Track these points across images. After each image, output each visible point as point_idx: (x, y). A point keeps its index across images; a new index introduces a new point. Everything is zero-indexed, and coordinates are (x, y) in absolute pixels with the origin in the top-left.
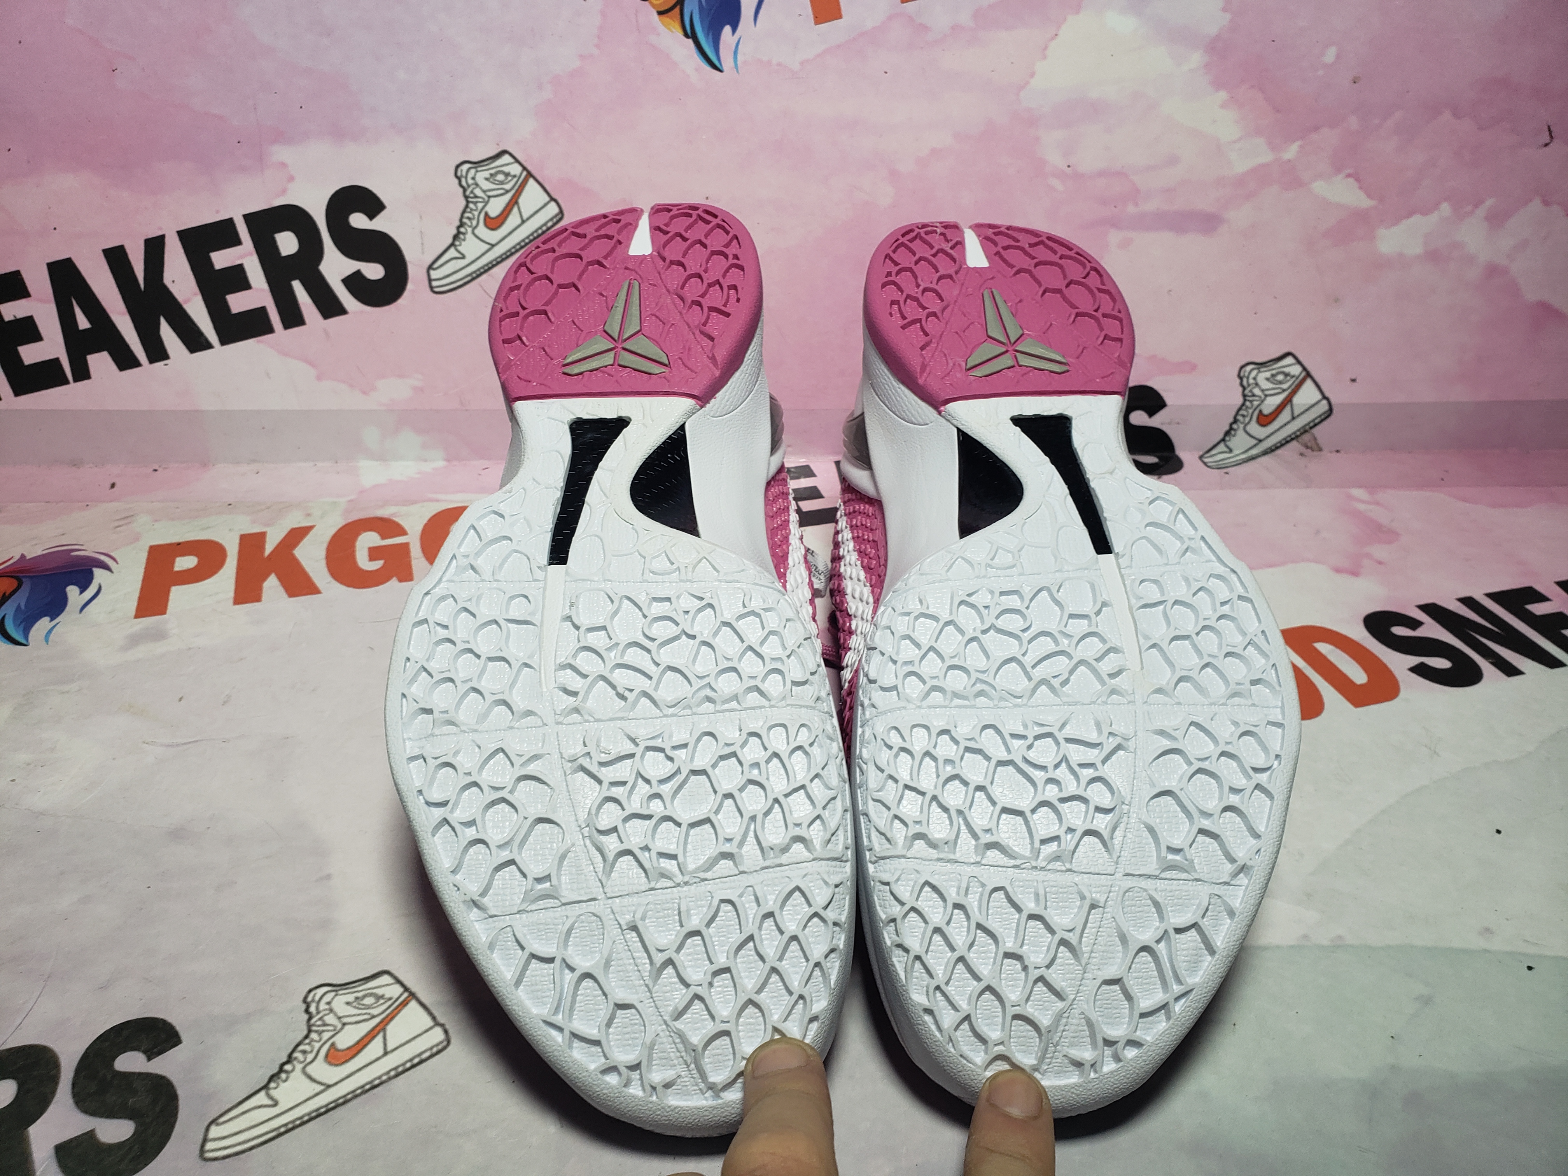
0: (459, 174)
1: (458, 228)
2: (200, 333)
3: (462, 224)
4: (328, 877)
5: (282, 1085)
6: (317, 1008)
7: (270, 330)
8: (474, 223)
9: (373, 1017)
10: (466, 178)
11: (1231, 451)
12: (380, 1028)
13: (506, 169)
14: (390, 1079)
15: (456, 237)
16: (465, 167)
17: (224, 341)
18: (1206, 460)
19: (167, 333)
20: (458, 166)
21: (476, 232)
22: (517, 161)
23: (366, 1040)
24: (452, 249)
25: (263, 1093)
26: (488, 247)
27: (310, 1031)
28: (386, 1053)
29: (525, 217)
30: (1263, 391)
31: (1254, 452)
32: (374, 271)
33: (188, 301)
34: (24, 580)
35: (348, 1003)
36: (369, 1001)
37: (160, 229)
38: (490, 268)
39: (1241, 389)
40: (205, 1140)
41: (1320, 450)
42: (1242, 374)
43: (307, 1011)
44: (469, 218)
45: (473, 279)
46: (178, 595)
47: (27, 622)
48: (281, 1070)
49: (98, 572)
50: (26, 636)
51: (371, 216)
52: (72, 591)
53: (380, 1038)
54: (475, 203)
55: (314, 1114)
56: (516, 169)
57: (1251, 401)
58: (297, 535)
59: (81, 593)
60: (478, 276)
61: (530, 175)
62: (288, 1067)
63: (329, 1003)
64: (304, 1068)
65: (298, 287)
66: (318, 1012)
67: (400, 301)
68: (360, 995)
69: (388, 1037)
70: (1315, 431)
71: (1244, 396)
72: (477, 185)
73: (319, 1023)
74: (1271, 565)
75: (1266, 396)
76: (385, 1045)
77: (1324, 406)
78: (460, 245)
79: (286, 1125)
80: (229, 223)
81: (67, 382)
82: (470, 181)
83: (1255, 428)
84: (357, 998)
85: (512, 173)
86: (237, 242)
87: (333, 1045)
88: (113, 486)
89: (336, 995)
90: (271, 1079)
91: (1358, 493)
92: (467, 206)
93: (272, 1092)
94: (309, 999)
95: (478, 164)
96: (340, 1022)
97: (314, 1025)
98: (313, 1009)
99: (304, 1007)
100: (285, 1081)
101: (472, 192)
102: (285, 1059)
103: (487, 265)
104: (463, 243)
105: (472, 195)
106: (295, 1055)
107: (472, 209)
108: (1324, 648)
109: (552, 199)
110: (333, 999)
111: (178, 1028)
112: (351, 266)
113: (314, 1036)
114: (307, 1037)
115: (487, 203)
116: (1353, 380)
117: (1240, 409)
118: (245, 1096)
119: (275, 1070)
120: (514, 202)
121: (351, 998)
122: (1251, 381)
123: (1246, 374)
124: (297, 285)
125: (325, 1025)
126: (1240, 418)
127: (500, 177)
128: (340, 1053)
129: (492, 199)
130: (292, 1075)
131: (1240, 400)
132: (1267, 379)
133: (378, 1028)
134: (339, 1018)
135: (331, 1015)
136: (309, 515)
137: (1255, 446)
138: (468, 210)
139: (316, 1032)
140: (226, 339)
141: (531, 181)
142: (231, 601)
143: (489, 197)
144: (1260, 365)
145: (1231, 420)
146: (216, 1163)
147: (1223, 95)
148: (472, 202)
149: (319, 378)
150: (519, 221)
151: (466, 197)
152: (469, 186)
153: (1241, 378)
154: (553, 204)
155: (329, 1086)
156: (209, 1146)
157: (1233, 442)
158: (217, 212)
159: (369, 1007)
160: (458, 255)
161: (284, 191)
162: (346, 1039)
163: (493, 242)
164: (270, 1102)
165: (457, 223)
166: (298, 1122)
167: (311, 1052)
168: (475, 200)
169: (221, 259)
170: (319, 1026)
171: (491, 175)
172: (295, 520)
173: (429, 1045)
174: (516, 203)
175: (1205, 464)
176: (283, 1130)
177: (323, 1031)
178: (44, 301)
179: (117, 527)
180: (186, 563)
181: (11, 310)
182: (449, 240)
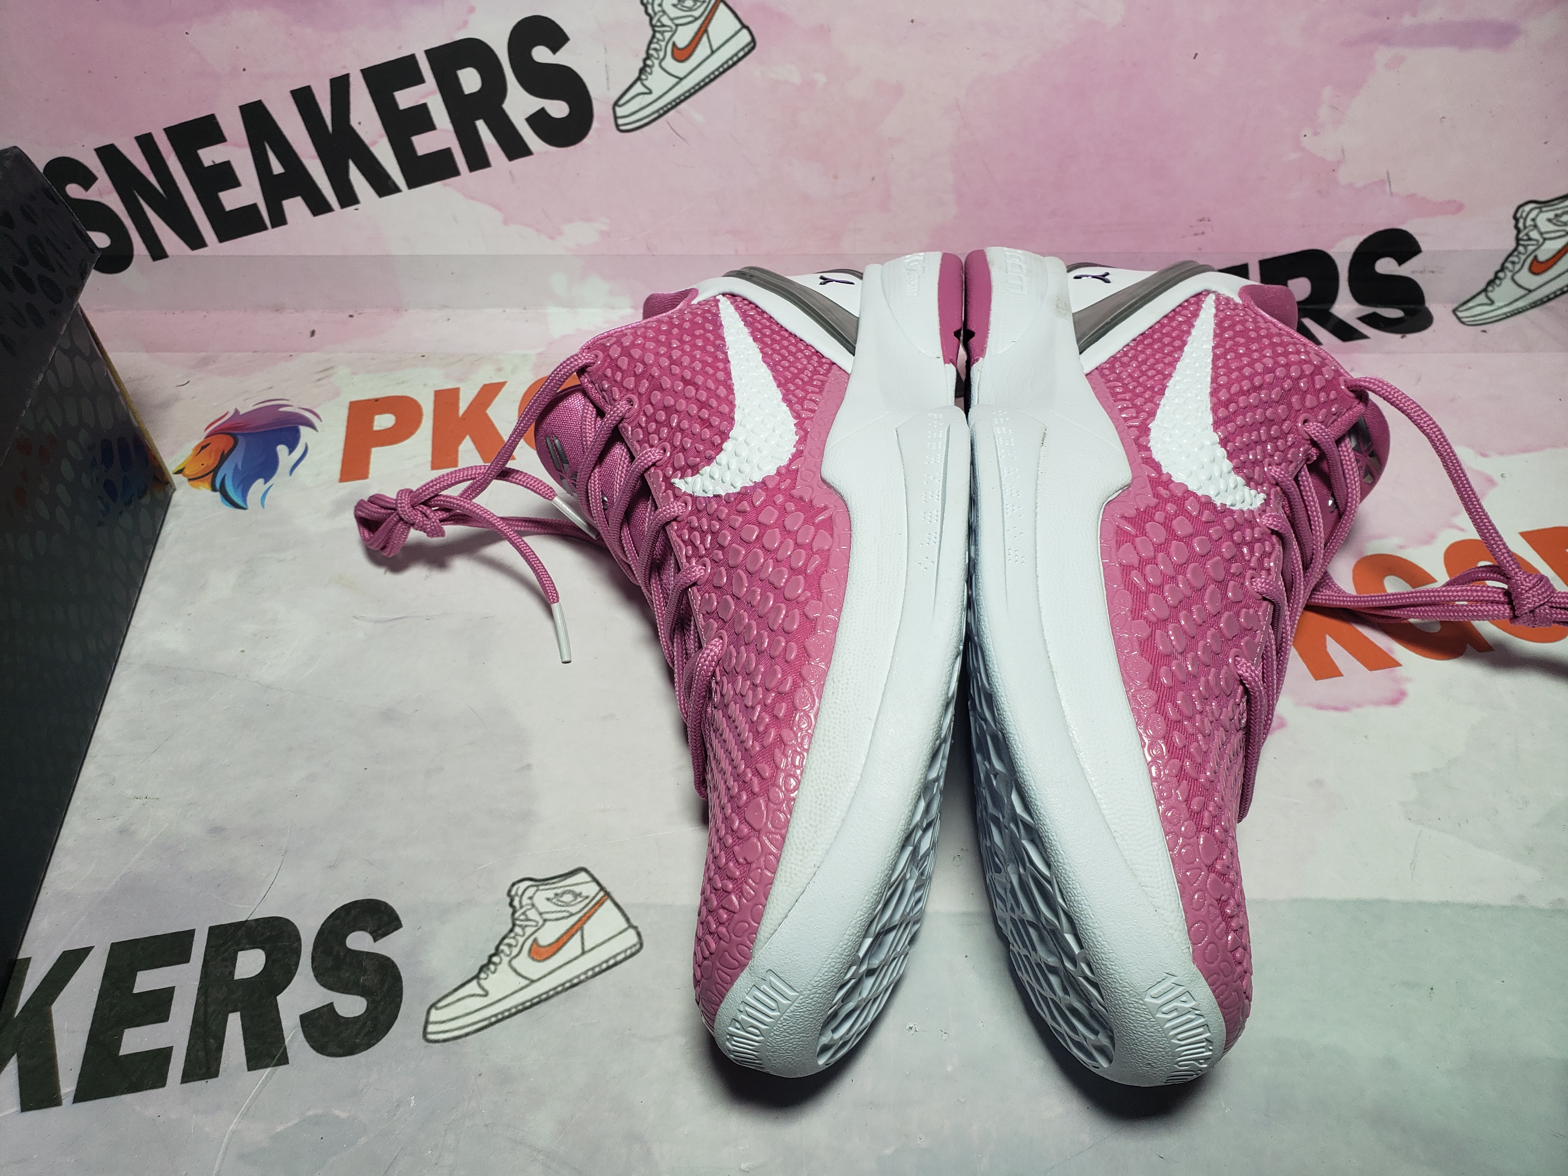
1: (645, 60)
2: (388, 177)
3: (648, 57)
4: (528, 767)
5: (491, 976)
6: (520, 902)
7: (456, 172)
8: (662, 54)
9: (572, 915)
11: (1492, 302)
12: (578, 927)
14: (588, 978)
15: (642, 71)
17: (411, 185)
19: (356, 177)
21: (663, 64)
23: (565, 938)
24: (639, 84)
25: (475, 982)
26: (676, 80)
27: (514, 925)
28: (584, 953)
29: (715, 47)
30: (1541, 234)
31: (1520, 304)
32: (558, 109)
33: (375, 143)
34: (239, 437)
35: (548, 899)
36: (568, 898)
37: (344, 67)
38: (678, 104)
39: (1515, 232)
40: (427, 1022)
42: (1518, 215)
43: (511, 904)
44: (655, 49)
45: (660, 116)
46: (379, 455)
48: (490, 961)
49: (304, 430)
50: (244, 500)
51: (555, 50)
52: (282, 450)
53: (578, 937)
55: (520, 1008)
57: (1525, 247)
58: (490, 392)
59: (291, 452)
60: (666, 112)
62: (495, 959)
63: (531, 898)
64: (510, 962)
66: (521, 907)
67: (586, 141)
68: (559, 891)
69: (585, 937)
71: (1518, 240)
72: (664, 12)
73: (522, 917)
75: (1545, 239)
76: (583, 944)
78: (646, 79)
79: (496, 1015)
81: (265, 228)
82: (657, 9)
83: (1526, 278)
84: (556, 895)
86: (420, 80)
87: (535, 940)
88: (313, 333)
89: (537, 890)
90: (481, 969)
92: (654, 36)
93: (482, 982)
94: (513, 893)
96: (542, 918)
97: (518, 919)
98: (516, 903)
99: (508, 900)
100: (494, 972)
101: (659, 20)
102: (493, 951)
103: (674, 100)
104: (650, 77)
105: (659, 24)
106: (502, 947)
107: (659, 40)
109: (744, 26)
110: (534, 894)
111: (398, 913)
112: (535, 104)
113: (518, 930)
114: (511, 930)
117: (1510, 255)
118: (459, 984)
119: (485, 961)
120: (703, 30)
121: (550, 893)
122: (1529, 222)
123: (1524, 215)
124: (481, 125)
125: (528, 920)
126: (1509, 265)
128: (542, 949)
129: (680, 28)
130: (500, 967)
131: (1511, 245)
132: (1549, 220)
133: (576, 927)
134: (541, 914)
135: (533, 910)
136: (499, 370)
138: (655, 40)
139: (520, 926)
142: (429, 465)
143: (677, 25)
145: (1498, 267)
146: (437, 1045)
148: (659, 32)
149: (506, 222)
150: (709, 52)
151: (653, 26)
152: (655, 14)
153: (1516, 219)
154: (745, 31)
155: (533, 981)
156: (431, 1028)
157: (1496, 294)
158: (400, 48)
159: (567, 904)
160: (646, 91)
161: (465, 23)
162: (548, 935)
163: (681, 76)
164: (482, 992)
165: (644, 56)
166: (507, 1014)
167: (516, 946)
169: (405, 99)
170: (522, 920)
172: (486, 376)
173: (623, 948)
174: (706, 31)
176: (493, 1019)
177: (526, 926)
178: (239, 146)
179: (319, 380)
180: (384, 421)
181: (209, 156)
182: (636, 74)
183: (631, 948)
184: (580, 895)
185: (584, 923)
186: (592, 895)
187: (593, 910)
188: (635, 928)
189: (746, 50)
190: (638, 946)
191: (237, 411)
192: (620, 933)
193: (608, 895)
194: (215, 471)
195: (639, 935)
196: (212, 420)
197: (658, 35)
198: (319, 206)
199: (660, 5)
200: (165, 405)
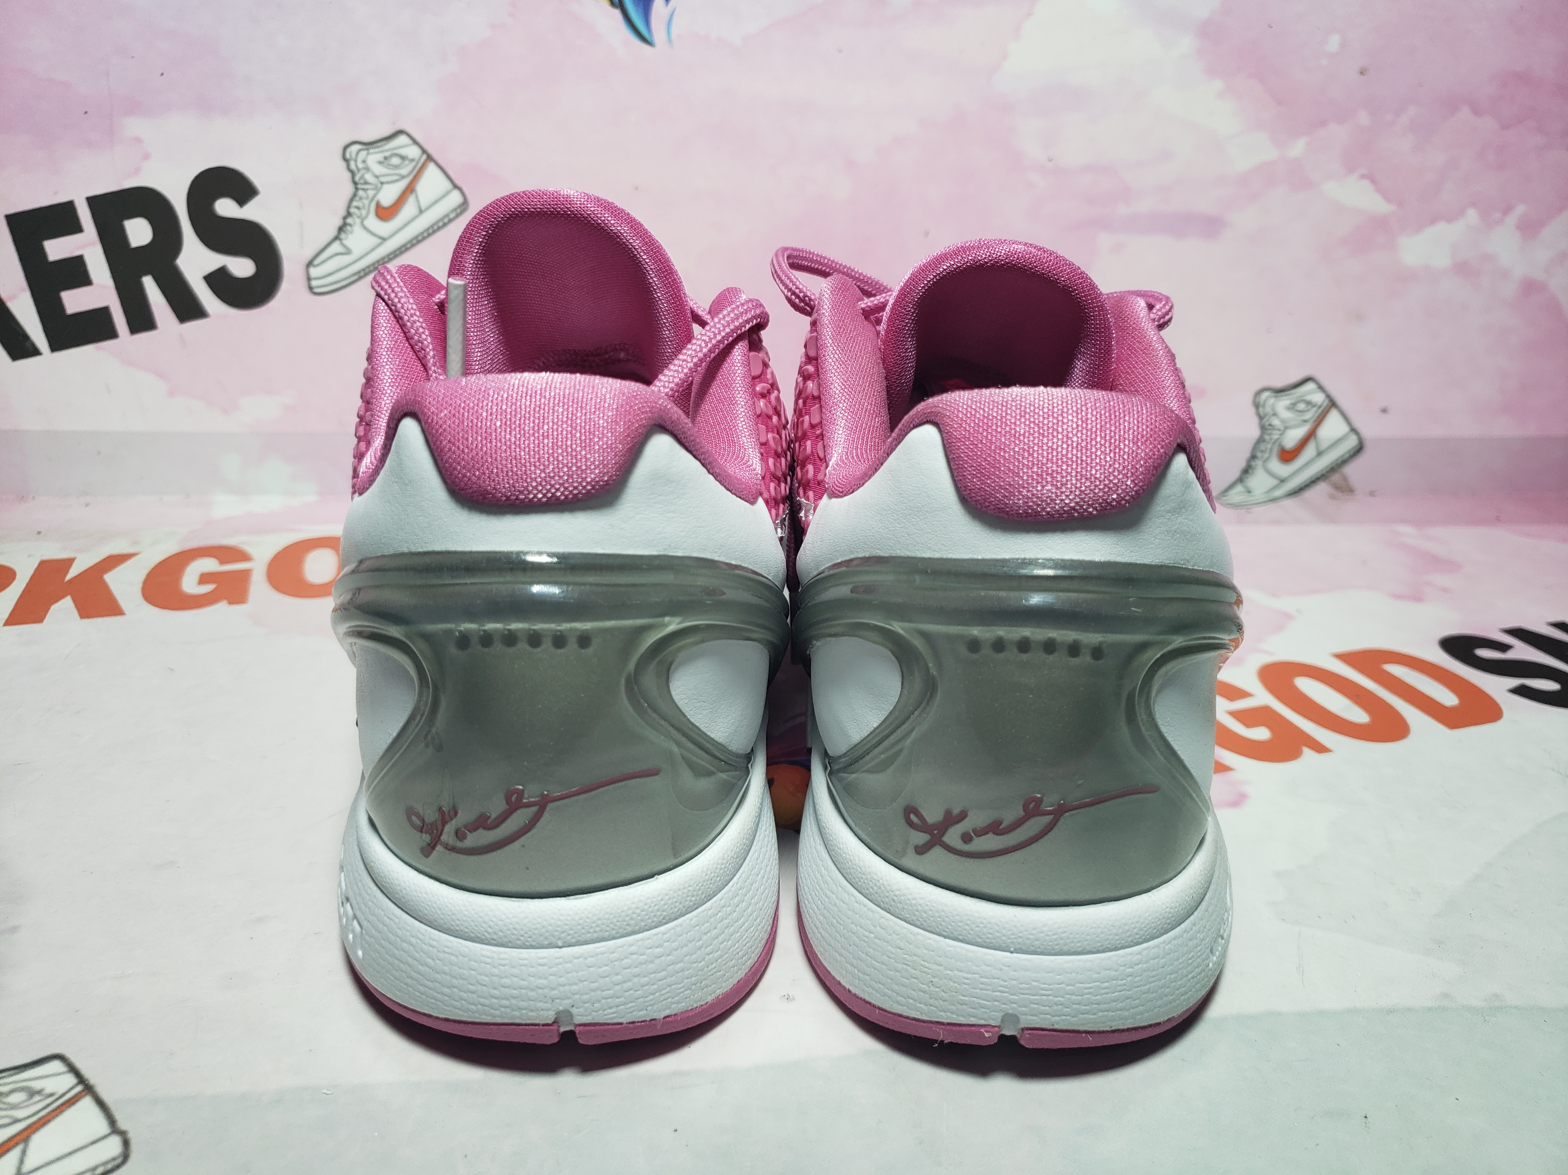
0: (348, 156)
1: (345, 218)
9: (17, 1121)
10: (356, 161)
13: (403, 152)
15: (341, 229)
20: (345, 148)
21: (366, 223)
22: (415, 142)
44: (358, 208)
56: (413, 152)
58: (115, 561)
61: (430, 158)
65: (149, 284)
67: (272, 302)
70: (1346, 470)
72: (368, 169)
85: (410, 157)
91: (1404, 529)
95: (369, 145)
101: (362, 177)
108: (1395, 669)
109: (455, 186)
112: (214, 261)
115: (377, 190)
116: (1384, 411)
127: (395, 161)
129: (385, 186)
131: (1257, 432)
133: (18, 1138)
136: (135, 543)
138: (357, 198)
142: (2, 622)
143: (382, 183)
147: (1218, 84)
149: (171, 393)
151: (355, 183)
152: (359, 170)
158: (57, 194)
161: (137, 171)
168: (366, 187)
171: (386, 158)
172: (115, 549)
182: (333, 232)
184: (39, 1092)
185: (34, 1132)
186: (61, 1092)
187: (54, 1114)
188: (123, 1134)
190: (119, 1160)
192: (94, 1143)
195: (126, 1143)
199: (364, 162)
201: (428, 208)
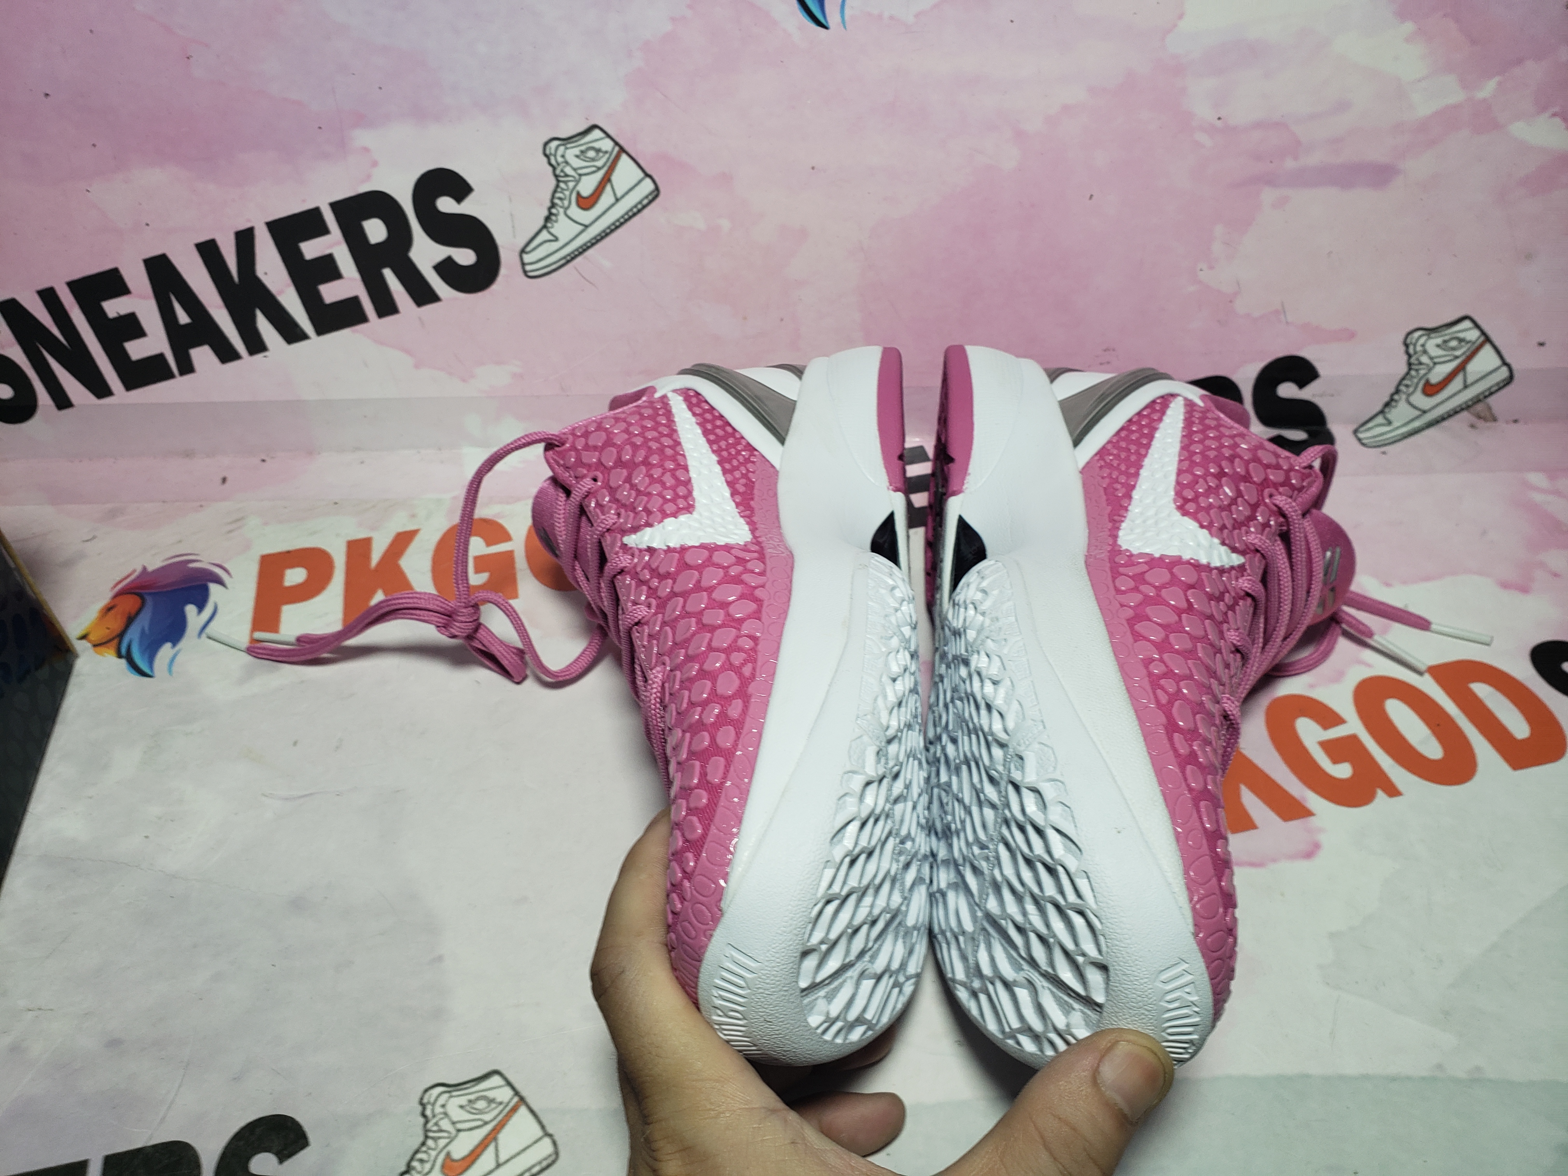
1: (550, 209)
3: (553, 205)
4: (440, 959)
7: (363, 319)
8: (566, 203)
10: (555, 156)
11: (1390, 423)
12: (491, 1138)
13: (596, 145)
15: (548, 219)
16: (554, 144)
17: (320, 331)
18: (1361, 436)
19: (263, 325)
20: (546, 144)
21: (569, 212)
22: (608, 136)
24: (545, 232)
26: (581, 228)
27: (427, 1137)
29: (619, 195)
30: (1431, 358)
31: (1417, 424)
32: (465, 257)
33: (281, 292)
35: (462, 1107)
36: (481, 1105)
37: (249, 221)
38: (585, 250)
39: (1405, 357)
41: (1495, 419)
42: (1408, 341)
44: (560, 199)
45: (568, 262)
46: (290, 614)
47: (151, 649)
49: (213, 588)
51: (459, 199)
52: (190, 610)
54: (565, 182)
56: (607, 145)
57: (1417, 370)
58: (403, 540)
61: (622, 150)
63: (443, 1106)
66: (434, 1116)
67: (494, 287)
68: (472, 1097)
70: (1491, 400)
71: (1410, 364)
72: (567, 163)
73: (435, 1128)
74: (1427, 579)
75: (1435, 364)
77: (1504, 373)
78: (552, 227)
80: (316, 212)
82: (560, 159)
83: (1419, 399)
84: (470, 1101)
85: (604, 149)
86: (324, 231)
87: (448, 1155)
88: (224, 480)
91: (1537, 479)
92: (557, 186)
95: (566, 141)
96: (455, 1127)
103: (581, 247)
104: (555, 224)
105: (562, 174)
107: (563, 189)
108: (1481, 690)
109: (647, 175)
110: (447, 1101)
112: (441, 252)
115: (578, 182)
116: (1541, 344)
117: (1403, 379)
120: (606, 180)
121: (463, 1101)
122: (1419, 348)
123: (1414, 341)
125: (441, 1131)
126: (1403, 388)
127: (591, 154)
128: (456, 1164)
129: (583, 178)
131: (1404, 369)
132: (1438, 346)
134: (454, 1123)
136: (413, 516)
137: (1417, 418)
138: (559, 190)
140: (322, 329)
141: (624, 157)
143: (580, 175)
144: (1430, 331)
145: (1393, 390)
147: (1409, 27)
148: (563, 182)
149: (417, 366)
150: (613, 200)
151: (556, 176)
152: (558, 164)
153: (1407, 346)
154: (648, 180)
157: (1393, 414)
158: (304, 201)
160: (551, 238)
161: (369, 177)
163: (587, 223)
165: (549, 204)
169: (311, 249)
170: (434, 1132)
171: (582, 152)
172: (399, 523)
174: (609, 180)
175: (1359, 440)
177: (439, 1138)
178: (144, 298)
179: (230, 532)
180: (295, 576)
181: (114, 308)
182: (541, 222)
183: (545, 1159)
189: (650, 198)
191: (145, 569)
193: (522, 1100)
194: (121, 635)
196: (118, 579)
197: (562, 185)
198: (227, 354)
199: (563, 156)
200: (69, 563)
201: (623, 196)
